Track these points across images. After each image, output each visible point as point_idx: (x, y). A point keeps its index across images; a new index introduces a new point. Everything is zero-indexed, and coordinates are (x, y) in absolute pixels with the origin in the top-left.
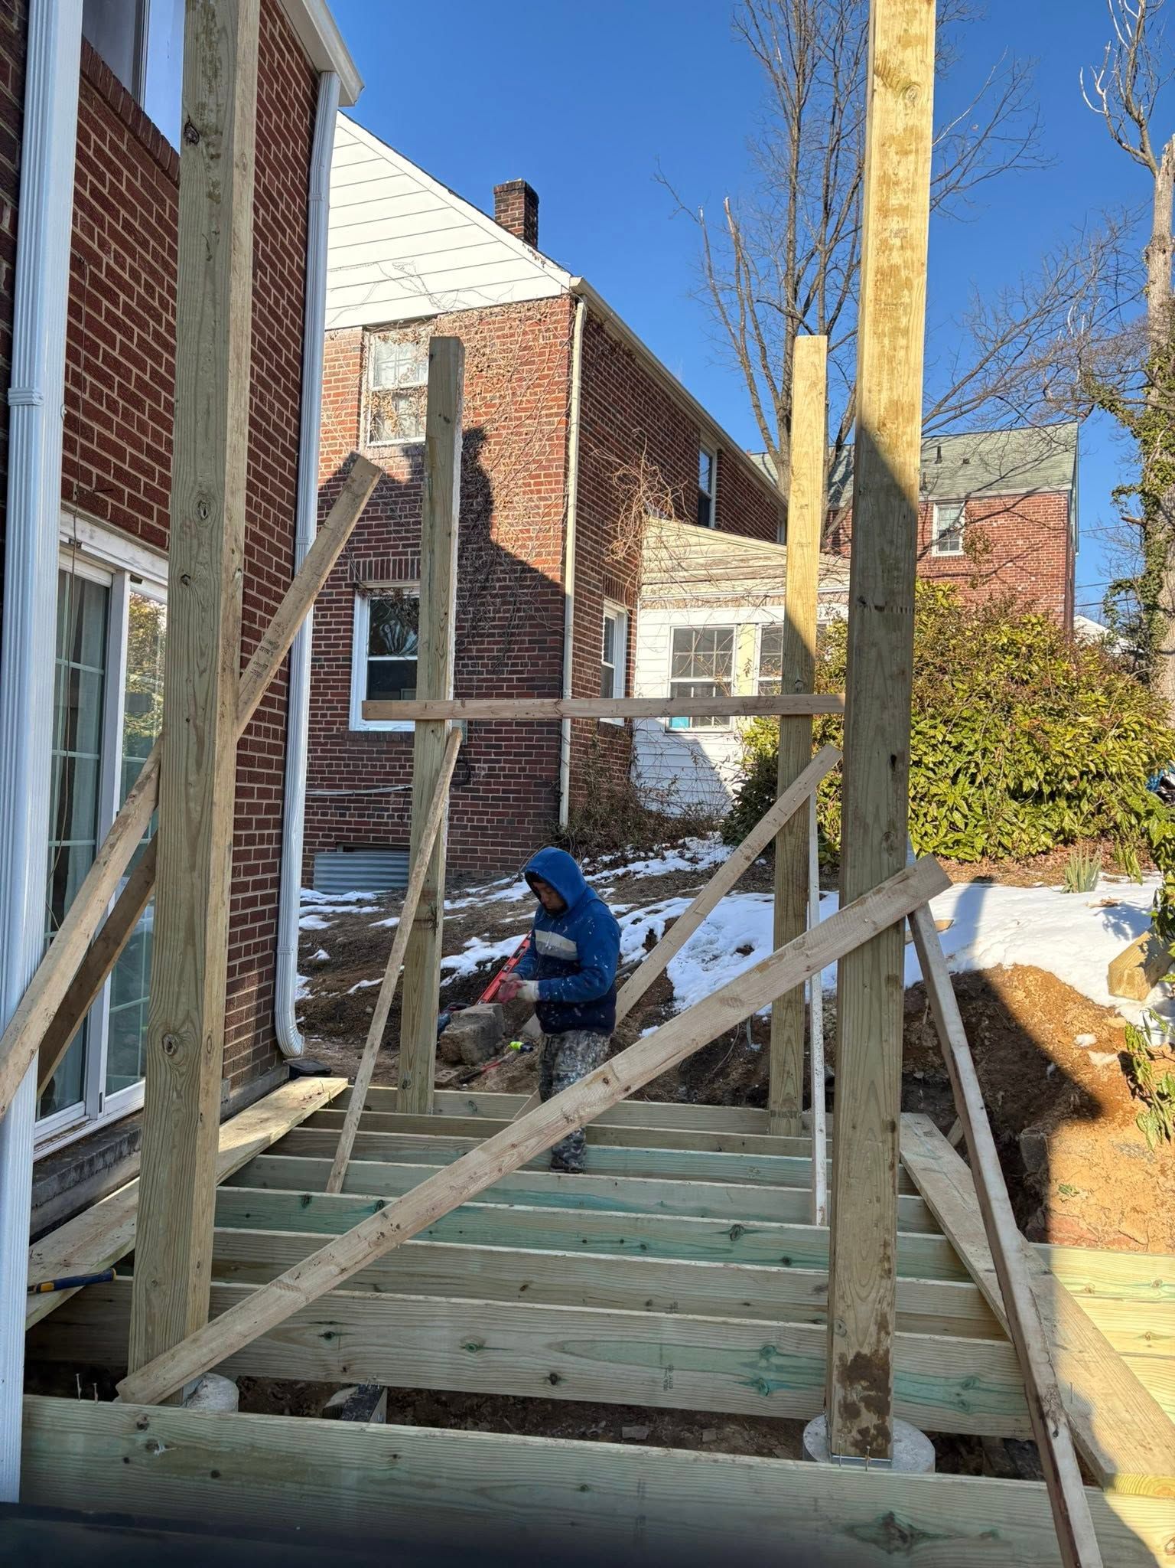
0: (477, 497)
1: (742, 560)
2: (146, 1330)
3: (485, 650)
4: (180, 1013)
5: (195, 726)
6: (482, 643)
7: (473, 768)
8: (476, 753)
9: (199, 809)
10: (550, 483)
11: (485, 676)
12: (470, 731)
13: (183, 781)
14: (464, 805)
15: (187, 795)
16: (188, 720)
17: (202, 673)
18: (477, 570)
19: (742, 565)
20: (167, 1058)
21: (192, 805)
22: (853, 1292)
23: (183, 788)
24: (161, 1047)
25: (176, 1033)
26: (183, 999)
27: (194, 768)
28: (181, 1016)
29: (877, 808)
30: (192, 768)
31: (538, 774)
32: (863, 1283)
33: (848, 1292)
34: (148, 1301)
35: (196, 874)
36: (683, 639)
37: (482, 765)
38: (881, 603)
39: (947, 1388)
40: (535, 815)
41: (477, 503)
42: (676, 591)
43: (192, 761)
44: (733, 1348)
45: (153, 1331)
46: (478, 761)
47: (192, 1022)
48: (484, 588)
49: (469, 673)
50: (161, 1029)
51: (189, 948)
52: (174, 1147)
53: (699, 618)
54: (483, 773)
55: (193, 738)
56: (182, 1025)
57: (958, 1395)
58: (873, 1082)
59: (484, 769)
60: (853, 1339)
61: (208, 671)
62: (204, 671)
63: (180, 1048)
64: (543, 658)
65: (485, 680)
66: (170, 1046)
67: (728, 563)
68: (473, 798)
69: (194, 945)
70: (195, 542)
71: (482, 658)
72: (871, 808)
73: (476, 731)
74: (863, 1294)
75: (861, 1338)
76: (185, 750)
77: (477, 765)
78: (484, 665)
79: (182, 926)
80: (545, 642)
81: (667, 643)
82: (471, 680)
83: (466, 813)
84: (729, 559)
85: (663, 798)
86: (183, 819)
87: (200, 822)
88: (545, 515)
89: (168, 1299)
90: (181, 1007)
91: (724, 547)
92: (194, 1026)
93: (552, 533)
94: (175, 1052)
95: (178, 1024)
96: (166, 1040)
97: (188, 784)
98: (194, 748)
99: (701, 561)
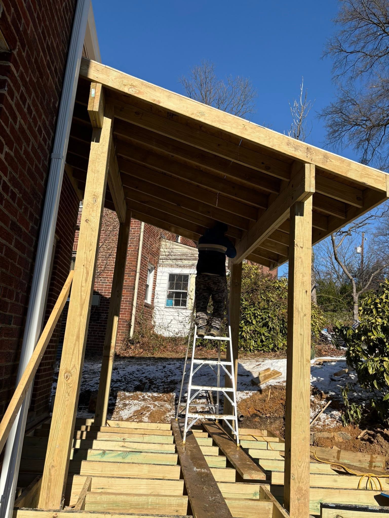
0: (110, 226)
1: (192, 254)
2: (48, 484)
3: (108, 275)
4: (71, 365)
5: (86, 268)
6: (108, 273)
7: (101, 315)
8: (102, 310)
9: (85, 295)
10: (136, 224)
11: (108, 284)
12: (101, 302)
13: (80, 285)
14: (96, 328)
15: (81, 290)
16: (84, 266)
17: (90, 251)
18: (109, 249)
19: (192, 256)
20: (65, 381)
21: (83, 293)
22: (297, 464)
23: (80, 287)
24: (63, 377)
25: (70, 372)
26: (73, 360)
27: (85, 281)
28: (72, 366)
29: (302, 306)
30: (84, 281)
31: (124, 318)
32: (300, 461)
33: (295, 464)
34: (50, 473)
35: (82, 317)
36: (172, 277)
37: (104, 314)
38: (302, 246)
39: (313, 504)
40: (122, 332)
41: (111, 228)
42: (170, 262)
43: (84, 279)
44: (244, 493)
45: (51, 485)
46: (103, 313)
47: (76, 368)
48: (110, 255)
49: (102, 283)
50: (64, 371)
51: (77, 342)
52: (65, 414)
53: (177, 271)
54: (104, 317)
55: (85, 271)
56: (72, 370)
57: (316, 506)
58: (302, 392)
59: (105, 316)
60: (297, 481)
61: (92, 250)
62: (91, 250)
63: (71, 377)
64: (129, 279)
65: (107, 285)
66: (67, 377)
67: (187, 255)
68: (100, 326)
69: (79, 341)
70: (91, 210)
71: (108, 278)
72: (300, 306)
73: (103, 302)
74: (300, 465)
75: (299, 480)
76: (82, 275)
77: (102, 314)
78: (108, 280)
79: (75, 335)
80: (130, 274)
81: (167, 278)
82: (103, 285)
83: (97, 331)
84: (188, 254)
85: (167, 328)
86: (79, 298)
87: (85, 299)
88: (133, 234)
89: (57, 472)
90: (72, 363)
91: (187, 250)
92: (76, 370)
93: (135, 239)
94: (69, 379)
95: (70, 369)
96: (66, 375)
97: (82, 286)
98: (85, 275)
99: (179, 253)
